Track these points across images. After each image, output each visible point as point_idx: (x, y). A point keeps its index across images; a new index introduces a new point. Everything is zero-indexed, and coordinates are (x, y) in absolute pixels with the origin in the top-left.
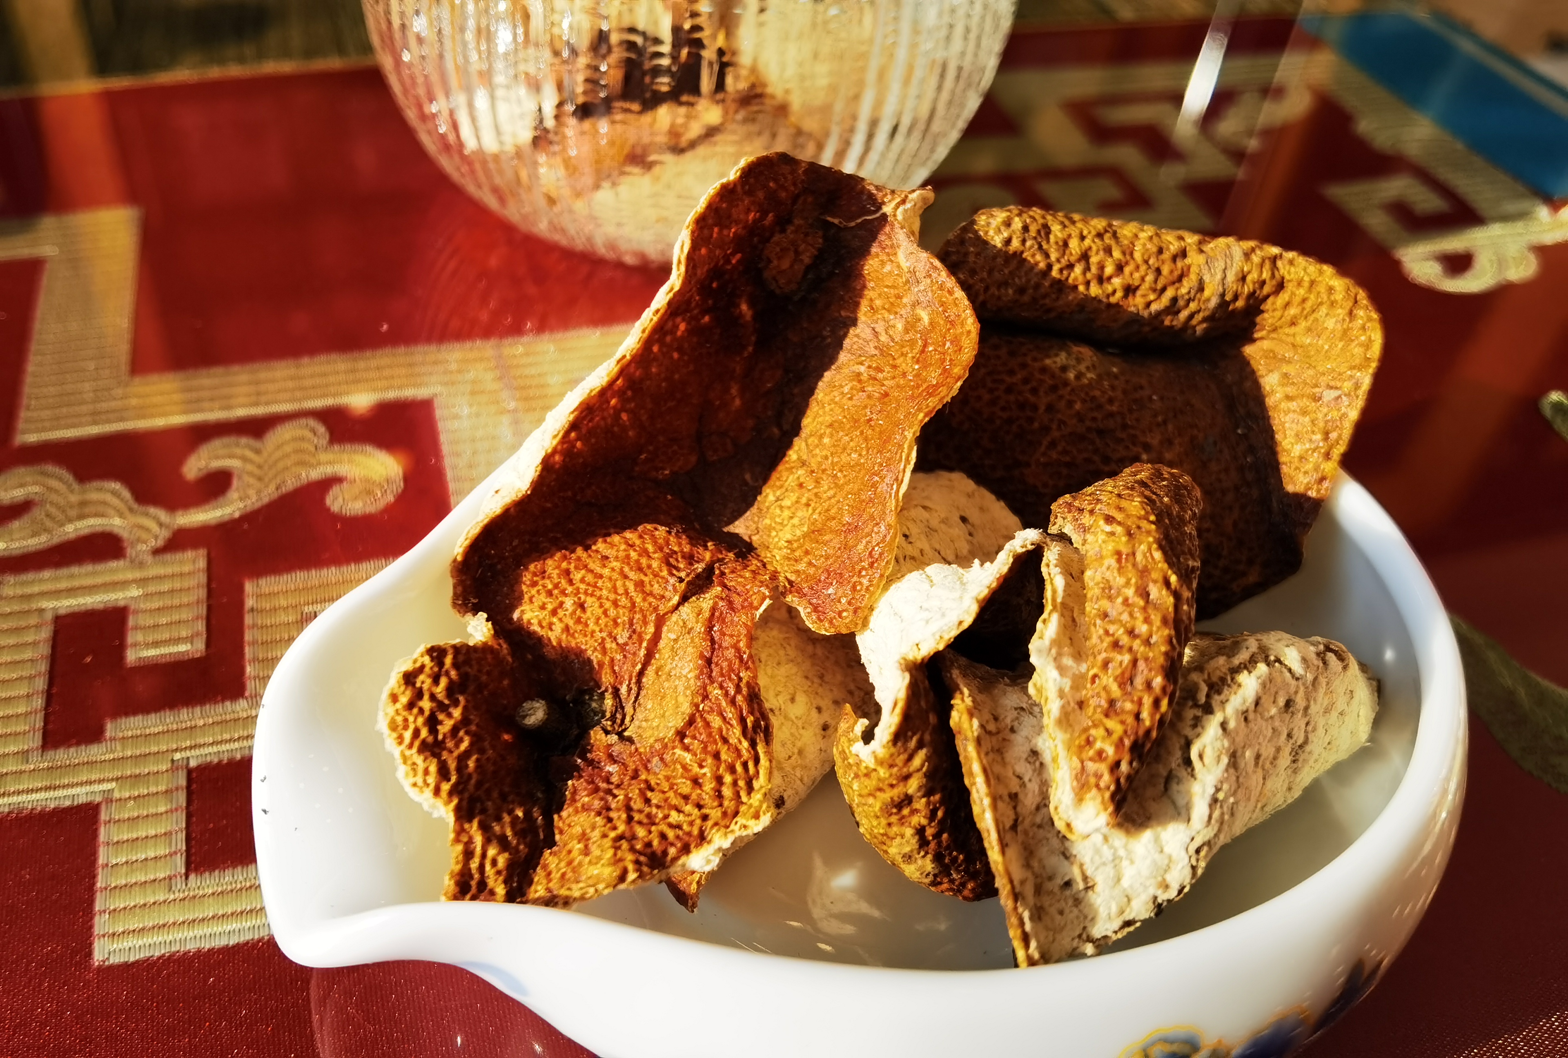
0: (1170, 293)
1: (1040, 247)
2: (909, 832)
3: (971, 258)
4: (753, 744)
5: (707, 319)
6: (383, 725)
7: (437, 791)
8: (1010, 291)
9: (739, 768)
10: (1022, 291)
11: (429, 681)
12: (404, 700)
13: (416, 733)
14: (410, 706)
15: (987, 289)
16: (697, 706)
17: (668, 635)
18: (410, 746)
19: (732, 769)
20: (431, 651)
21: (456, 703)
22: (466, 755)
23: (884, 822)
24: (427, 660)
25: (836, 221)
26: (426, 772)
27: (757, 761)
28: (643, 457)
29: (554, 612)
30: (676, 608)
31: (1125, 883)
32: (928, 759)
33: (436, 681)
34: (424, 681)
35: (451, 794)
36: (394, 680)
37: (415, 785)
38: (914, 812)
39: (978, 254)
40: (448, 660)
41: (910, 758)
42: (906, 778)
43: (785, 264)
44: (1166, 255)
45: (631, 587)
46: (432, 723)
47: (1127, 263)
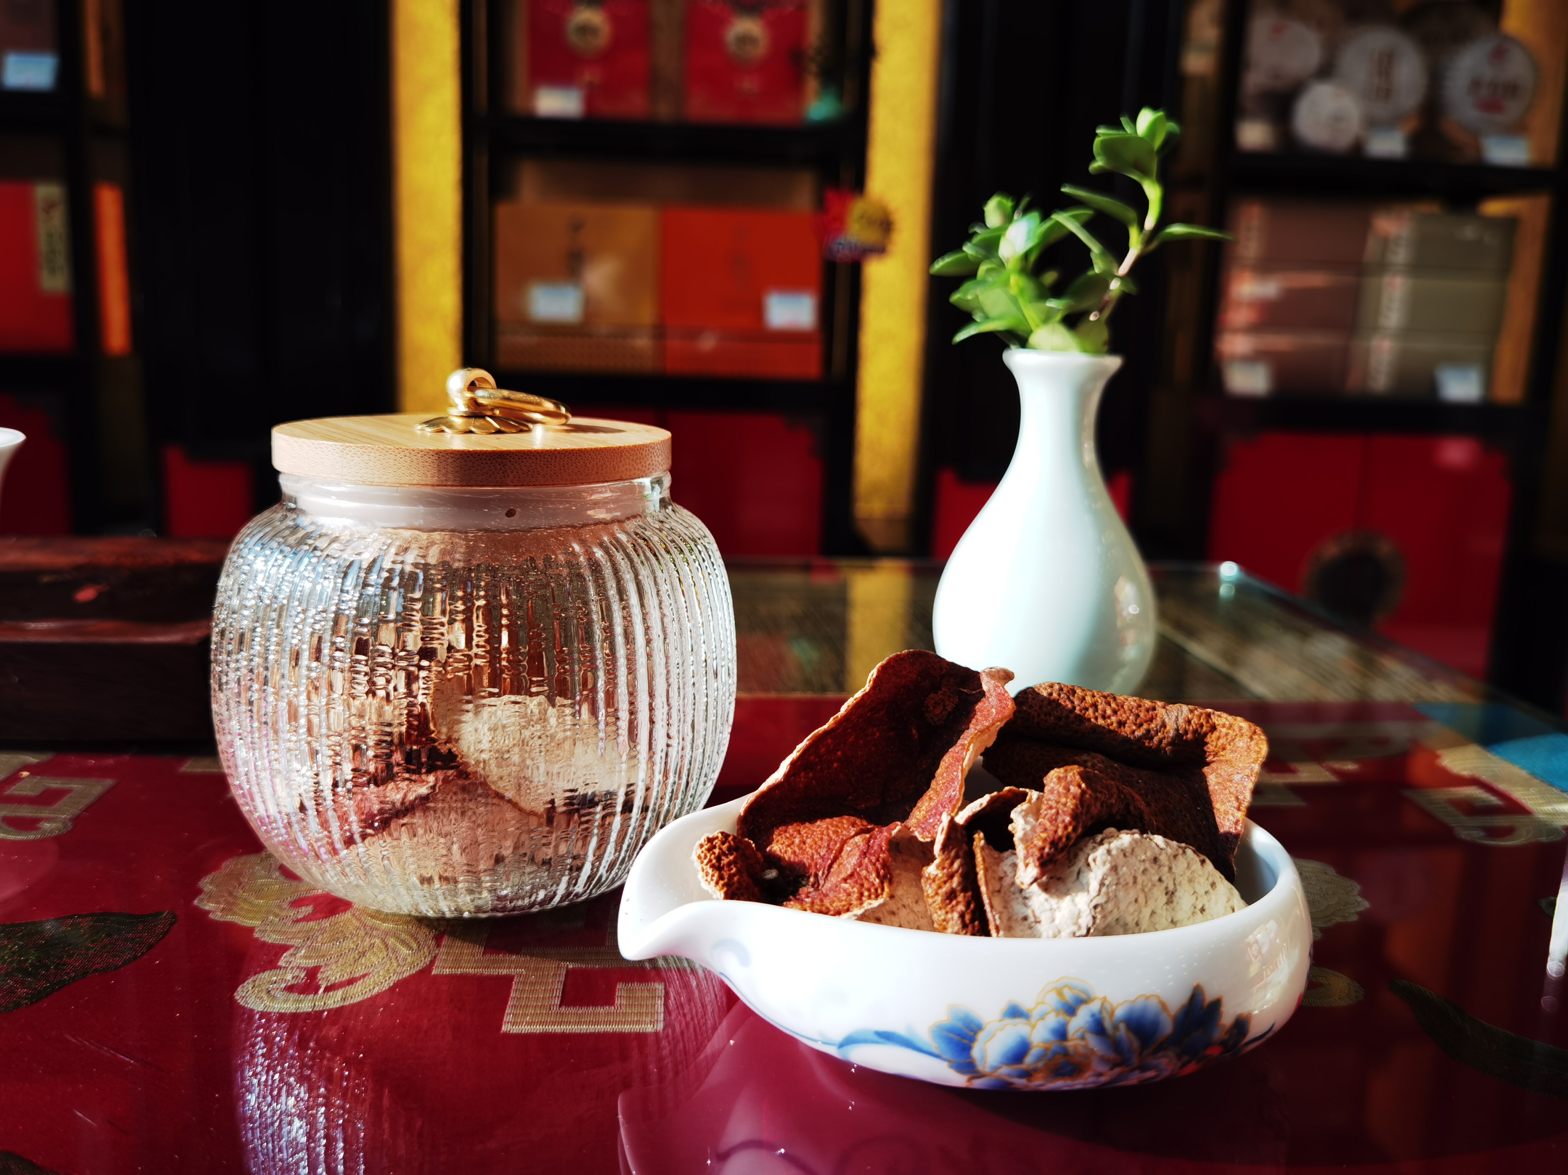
0: (1145, 726)
1: (1069, 698)
2: (956, 915)
3: (1030, 700)
4: (882, 883)
5: (892, 733)
6: (694, 857)
7: (717, 883)
8: (1052, 718)
9: (873, 890)
10: (1059, 718)
11: (719, 843)
12: (706, 847)
13: (710, 861)
14: (709, 850)
15: (1039, 715)
16: (856, 870)
17: (847, 848)
18: (707, 865)
19: (869, 890)
20: (722, 833)
21: (731, 854)
22: (734, 875)
23: (943, 911)
24: (720, 835)
25: (966, 691)
26: (713, 876)
27: (883, 890)
29: (789, 846)
30: (853, 837)
31: (1057, 922)
32: (961, 865)
33: (723, 843)
34: (717, 842)
35: (723, 885)
36: (702, 840)
37: (707, 880)
38: (958, 903)
39: (1033, 699)
40: (730, 838)
41: (952, 864)
42: (951, 877)
43: (938, 711)
44: (1142, 709)
45: (831, 833)
46: (719, 859)
47: (1119, 710)
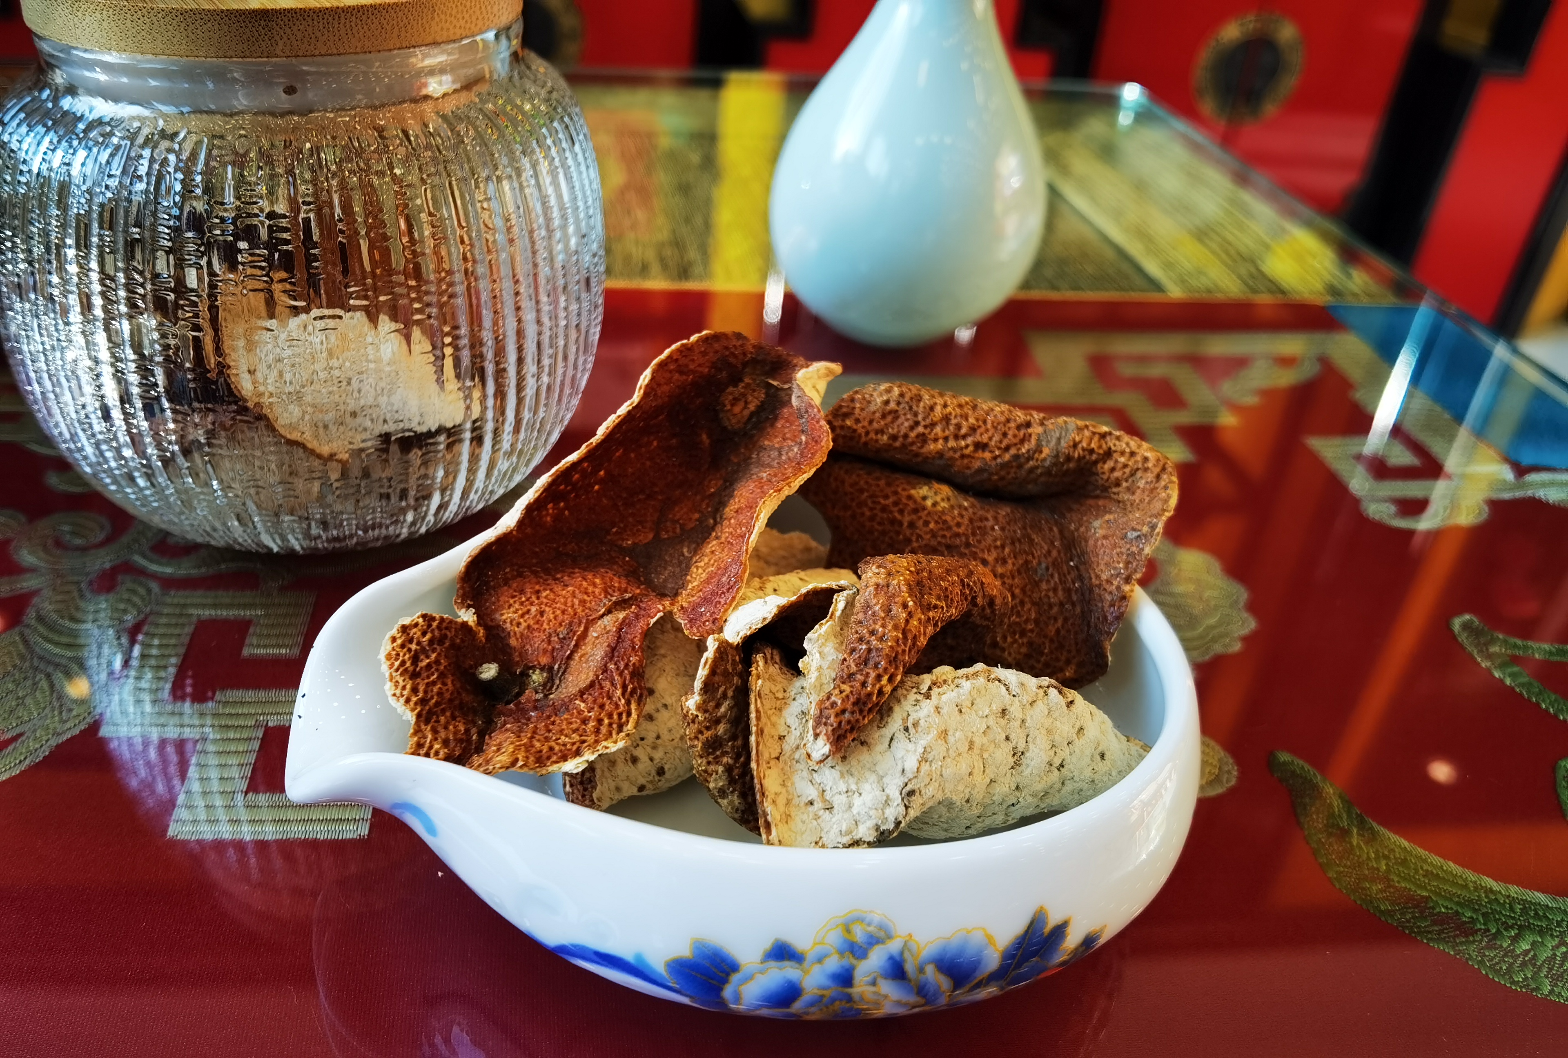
0: (1013, 451)
2: (721, 769)
4: (628, 703)
6: (382, 656)
7: (408, 701)
9: (615, 717)
11: (419, 633)
12: (399, 641)
13: (403, 663)
14: (403, 646)
16: (598, 676)
17: (593, 634)
18: (397, 670)
19: (610, 716)
20: (424, 616)
21: (434, 651)
22: (434, 683)
23: (705, 761)
24: (421, 620)
25: (775, 383)
26: (404, 688)
27: (629, 714)
28: (614, 530)
29: (522, 616)
30: (602, 616)
31: (855, 810)
33: (424, 634)
34: (415, 633)
35: (416, 704)
36: (395, 629)
37: (394, 695)
38: (724, 754)
40: (435, 624)
41: (718, 706)
42: (715, 722)
43: (737, 409)
46: (415, 659)
